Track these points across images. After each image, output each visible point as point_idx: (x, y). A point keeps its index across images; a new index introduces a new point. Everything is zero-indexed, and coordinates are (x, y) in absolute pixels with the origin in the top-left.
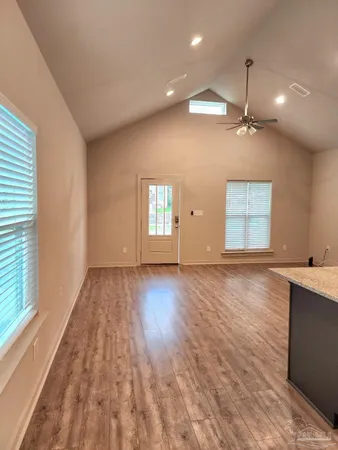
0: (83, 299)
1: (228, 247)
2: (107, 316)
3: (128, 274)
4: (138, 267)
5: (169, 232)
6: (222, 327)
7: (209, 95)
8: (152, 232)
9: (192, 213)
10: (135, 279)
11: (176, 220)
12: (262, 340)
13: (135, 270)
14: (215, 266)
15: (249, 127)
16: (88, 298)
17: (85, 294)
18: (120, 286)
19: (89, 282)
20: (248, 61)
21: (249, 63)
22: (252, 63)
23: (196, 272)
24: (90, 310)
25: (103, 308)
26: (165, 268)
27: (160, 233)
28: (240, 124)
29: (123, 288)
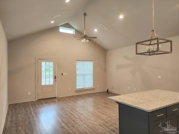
0: (9, 123)
1: (78, 88)
2: (25, 131)
3: (32, 105)
4: (36, 101)
5: (52, 83)
6: (84, 125)
7: (67, 26)
8: (43, 83)
9: (62, 74)
10: (36, 107)
11: (55, 78)
12: (103, 129)
13: (35, 103)
14: (73, 96)
15: (86, 39)
16: (11, 121)
17: (9, 119)
18: (29, 112)
19: (10, 112)
20: (84, 14)
21: (85, 14)
22: (86, 15)
23: (66, 100)
24: (14, 129)
25: (22, 126)
26: (50, 100)
27: (47, 84)
28: (82, 38)
29: (31, 113)
